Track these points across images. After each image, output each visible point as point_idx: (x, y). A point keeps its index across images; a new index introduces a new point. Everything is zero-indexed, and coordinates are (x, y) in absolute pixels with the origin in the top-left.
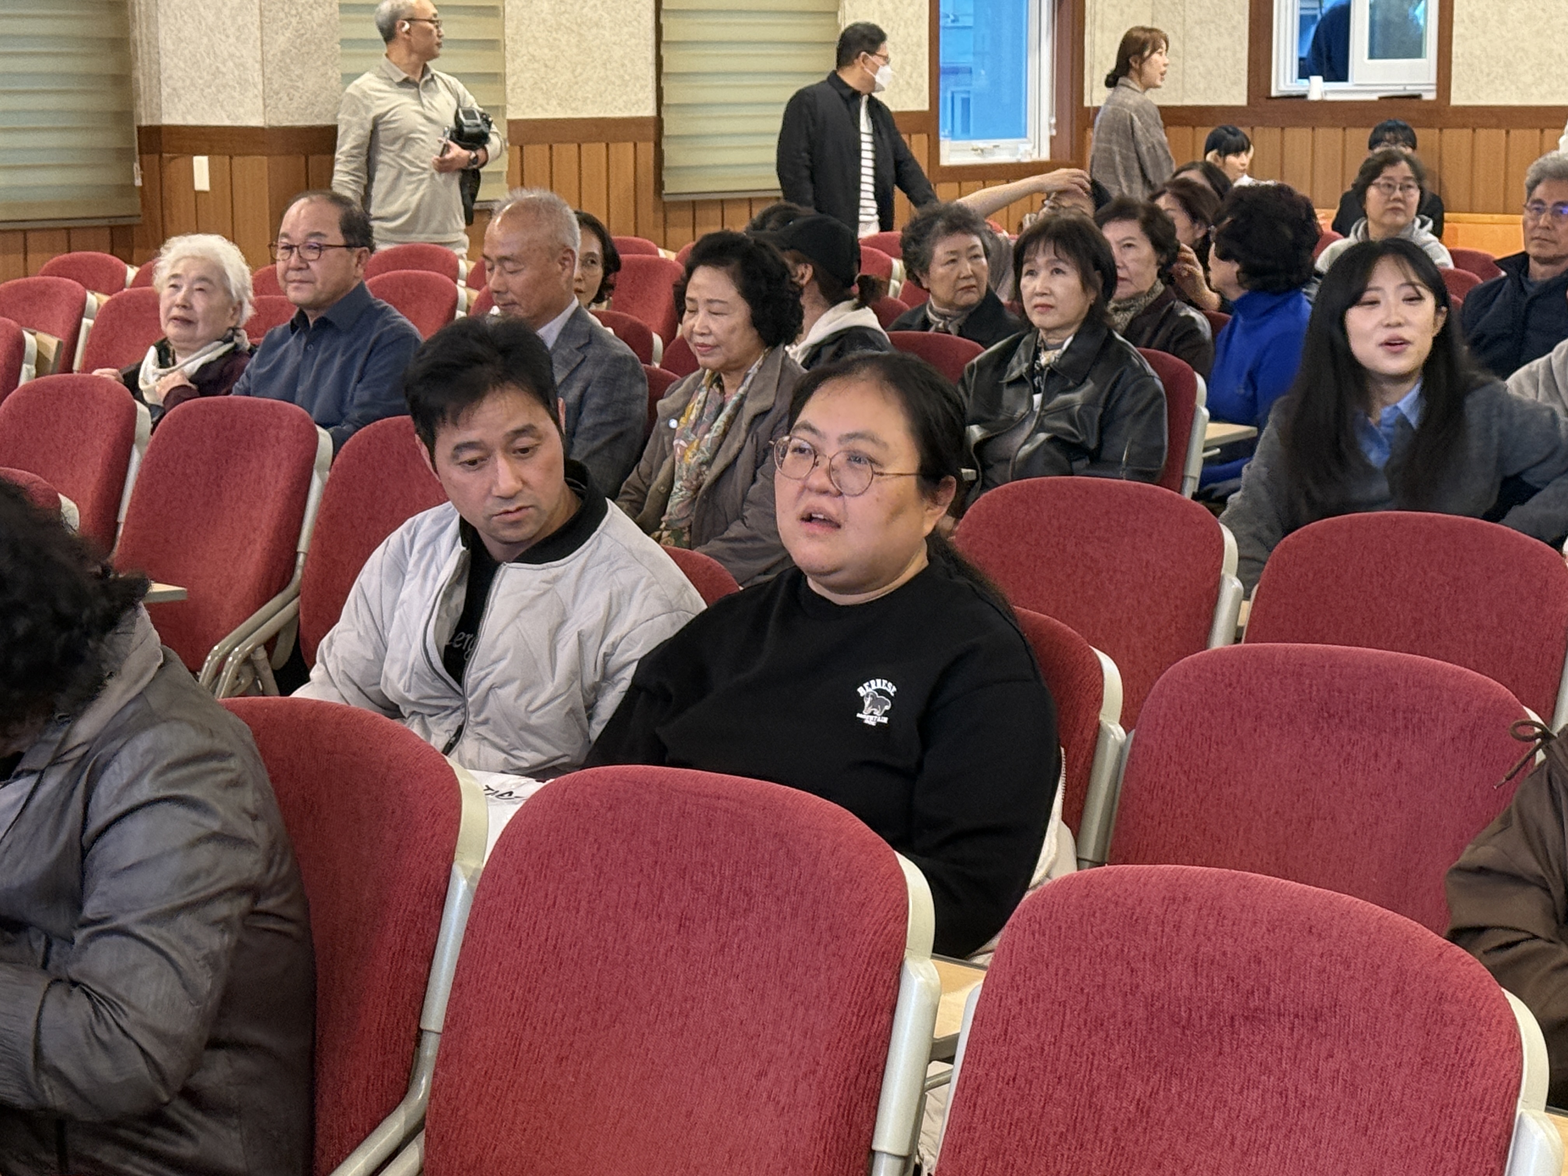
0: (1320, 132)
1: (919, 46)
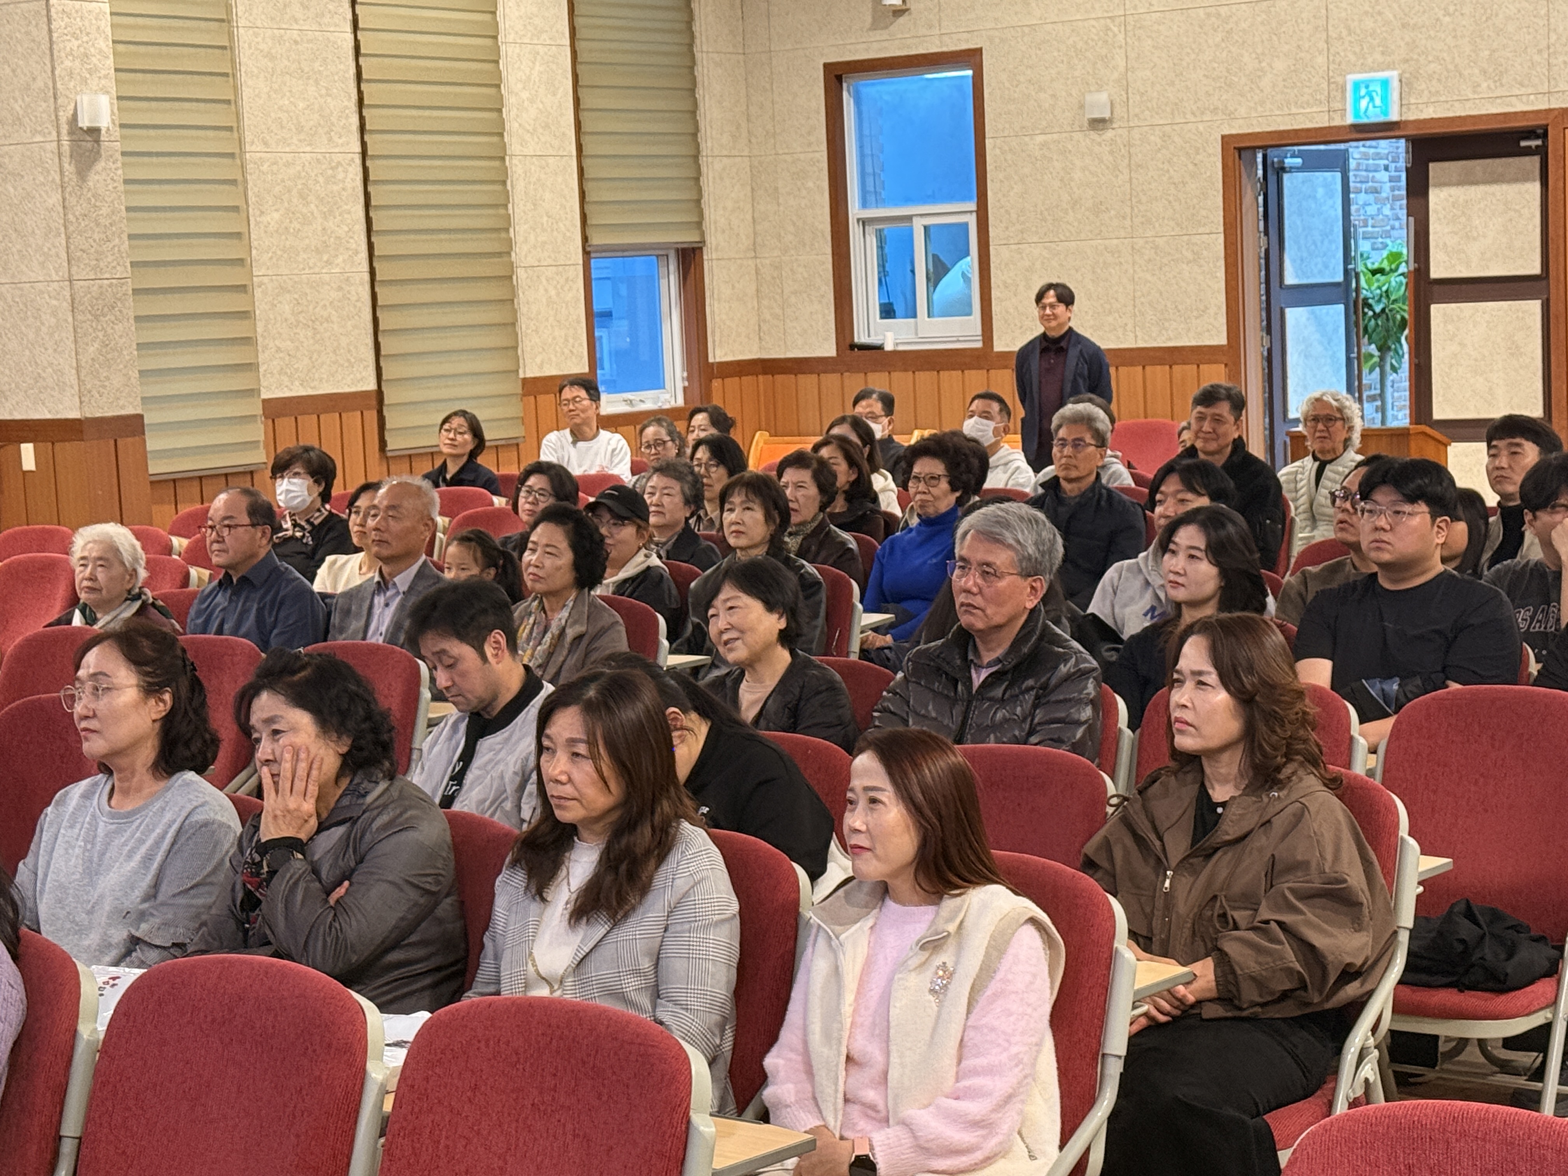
0: (895, 375)
1: (579, 322)
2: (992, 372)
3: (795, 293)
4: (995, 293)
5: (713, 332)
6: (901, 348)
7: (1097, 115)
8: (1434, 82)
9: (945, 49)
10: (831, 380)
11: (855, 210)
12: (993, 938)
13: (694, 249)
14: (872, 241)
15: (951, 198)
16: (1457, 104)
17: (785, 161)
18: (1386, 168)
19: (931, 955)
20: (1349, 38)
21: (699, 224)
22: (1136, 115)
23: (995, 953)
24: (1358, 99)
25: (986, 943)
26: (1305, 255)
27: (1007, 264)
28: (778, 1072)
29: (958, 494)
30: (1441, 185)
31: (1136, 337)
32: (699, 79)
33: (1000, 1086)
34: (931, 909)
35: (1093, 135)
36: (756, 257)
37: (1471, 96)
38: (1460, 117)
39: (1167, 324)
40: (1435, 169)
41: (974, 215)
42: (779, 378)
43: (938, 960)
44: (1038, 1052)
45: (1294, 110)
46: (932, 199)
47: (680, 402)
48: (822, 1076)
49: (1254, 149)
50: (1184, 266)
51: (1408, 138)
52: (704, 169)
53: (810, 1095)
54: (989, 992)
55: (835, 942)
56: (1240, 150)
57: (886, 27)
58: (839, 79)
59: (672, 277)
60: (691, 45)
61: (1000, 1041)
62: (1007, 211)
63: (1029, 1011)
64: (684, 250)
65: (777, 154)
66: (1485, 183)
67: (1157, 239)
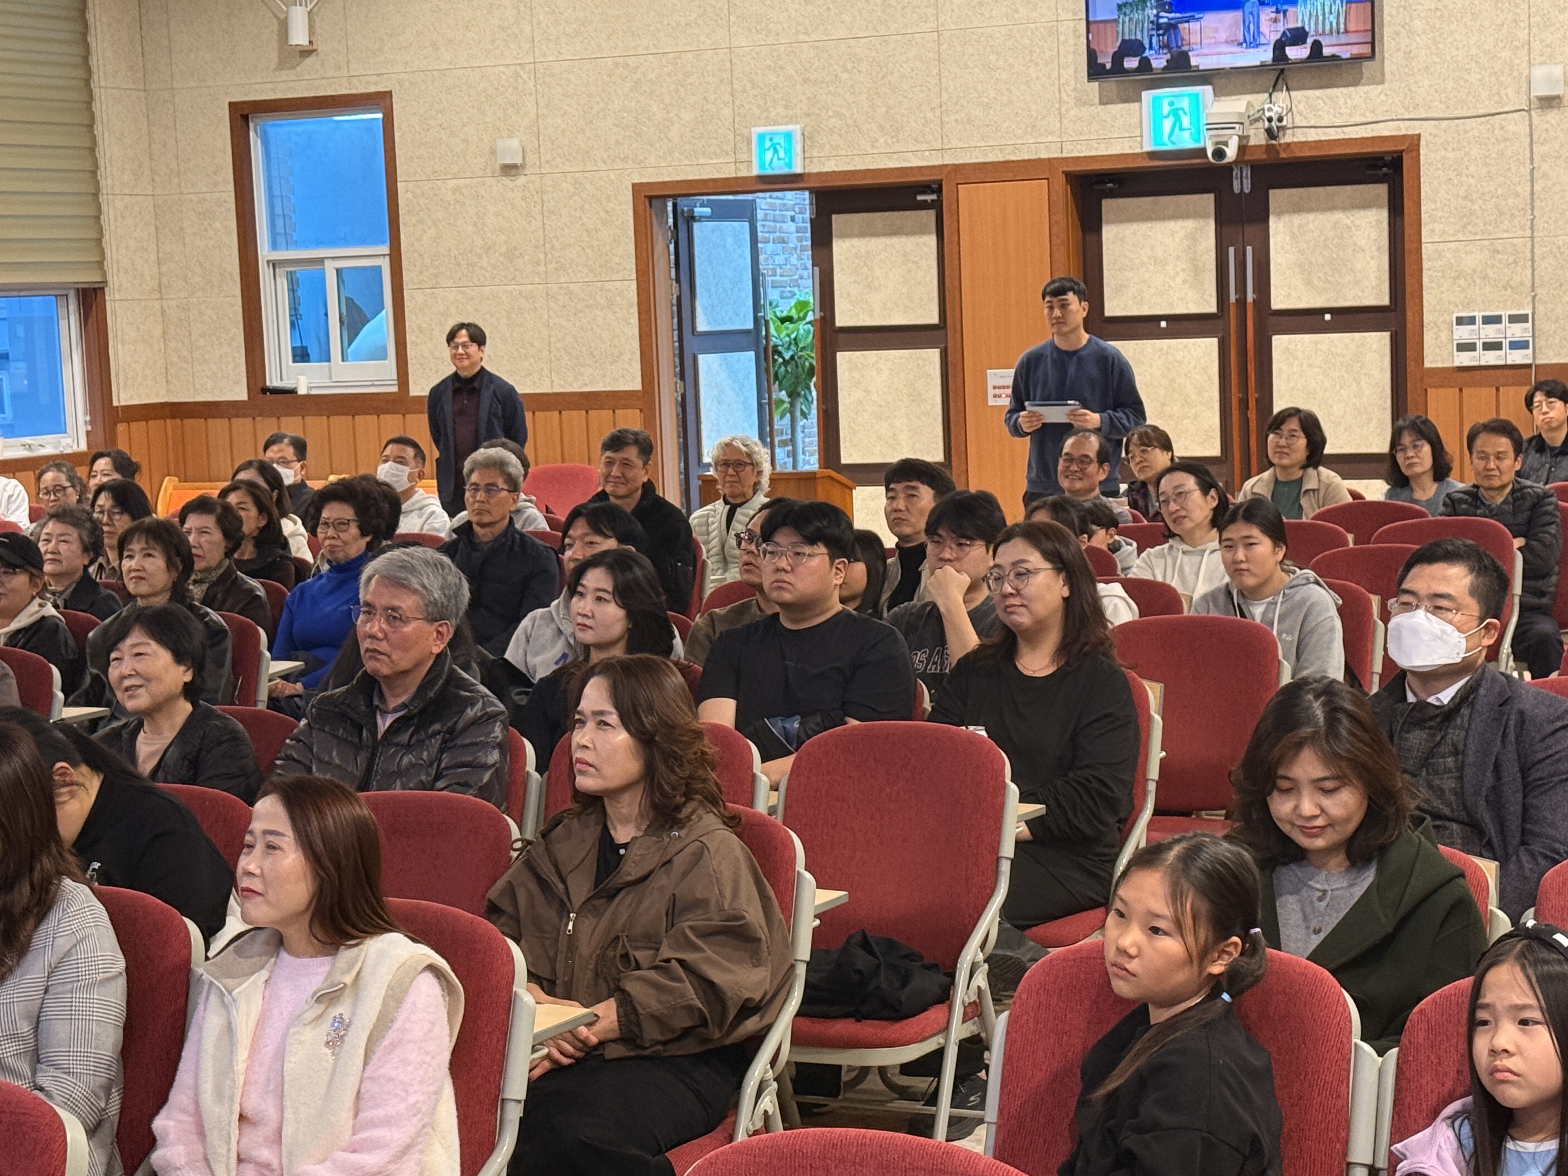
0: (309, 419)
2: (408, 416)
3: (203, 335)
4: (410, 338)
5: (117, 375)
6: (314, 392)
7: (508, 161)
8: (835, 137)
9: (354, 91)
10: (242, 425)
11: (265, 252)
12: (390, 987)
13: (95, 289)
14: (283, 284)
15: (362, 241)
16: (856, 158)
17: (191, 201)
18: (793, 219)
19: (327, 1008)
20: (754, 92)
21: (101, 264)
22: (548, 162)
23: (392, 1003)
24: (763, 151)
25: (383, 992)
26: (716, 302)
27: (421, 309)
28: (167, 1134)
29: (368, 539)
30: (844, 236)
31: (552, 382)
32: (97, 114)
33: (397, 1136)
34: (329, 958)
35: (505, 180)
36: (162, 299)
37: (869, 150)
38: (859, 171)
39: (582, 369)
40: (837, 220)
41: (387, 258)
42: (187, 422)
43: (336, 1011)
44: (437, 1101)
45: (702, 161)
46: (344, 242)
47: (83, 447)
48: (214, 1138)
49: (665, 197)
50: (599, 313)
51: (811, 190)
52: (104, 208)
53: (201, 1156)
54: (386, 1043)
55: (227, 999)
56: (650, 198)
57: (294, 68)
58: (246, 118)
59: (72, 318)
60: (87, 80)
61: (398, 1091)
62: (420, 255)
63: (428, 1059)
64: (83, 289)
65: (181, 193)
66: (885, 234)
67: (571, 285)
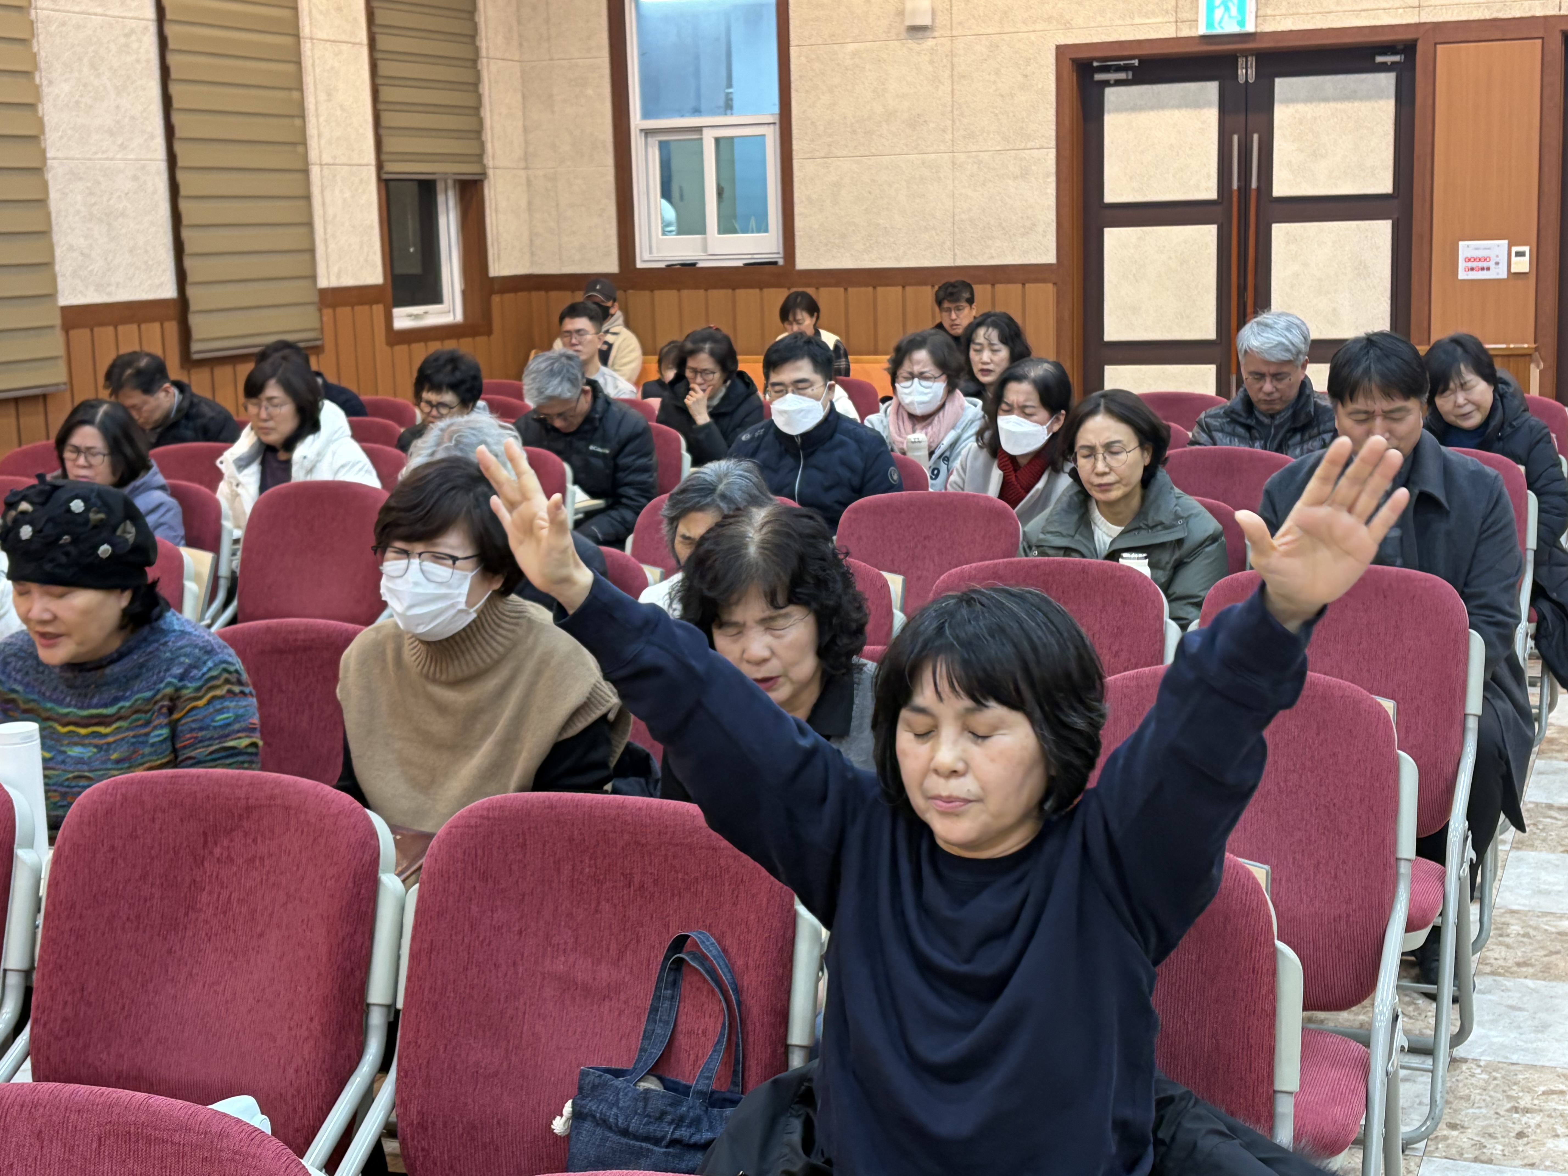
3: (571, 206)
4: (798, 209)
7: (919, 22)
11: (637, 120)
14: (655, 152)
16: (1318, 17)
17: (562, 67)
22: (960, 23)
24: (1212, 9)
27: (812, 179)
30: (1288, 101)
31: (955, 255)
35: (911, 43)
36: (526, 168)
37: (1334, 8)
38: (1321, 30)
39: (990, 242)
40: (1279, 85)
41: (776, 127)
45: (1138, 20)
47: (460, 318)
50: (1010, 182)
52: (483, 74)
56: (1077, 63)
59: (451, 188)
62: (813, 123)
65: (551, 60)
66: (1336, 99)
67: (981, 154)
